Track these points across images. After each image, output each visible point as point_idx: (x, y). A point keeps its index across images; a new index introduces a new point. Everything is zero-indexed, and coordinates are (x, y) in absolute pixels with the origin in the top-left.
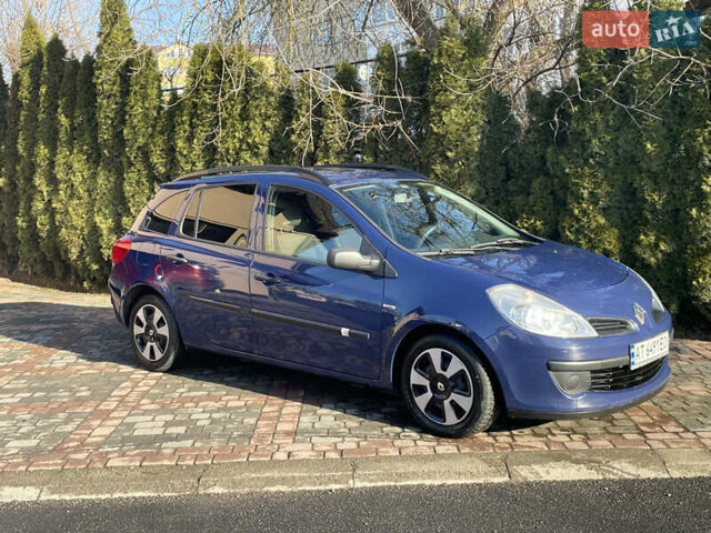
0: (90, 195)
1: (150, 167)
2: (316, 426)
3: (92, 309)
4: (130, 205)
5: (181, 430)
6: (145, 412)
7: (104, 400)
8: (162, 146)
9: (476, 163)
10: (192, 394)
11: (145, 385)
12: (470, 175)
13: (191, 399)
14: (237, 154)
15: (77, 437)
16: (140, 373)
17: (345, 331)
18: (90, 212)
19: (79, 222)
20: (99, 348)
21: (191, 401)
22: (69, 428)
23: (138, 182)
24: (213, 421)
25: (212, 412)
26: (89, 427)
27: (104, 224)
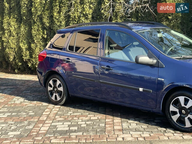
0: (18, 35)
1: (43, 24)
2: (130, 127)
3: (22, 80)
4: (34, 39)
5: (76, 128)
6: (59, 121)
7: (41, 116)
8: (48, 15)
9: (180, 21)
10: (75, 114)
11: (55, 110)
12: (178, 26)
13: (76, 116)
14: (79, 18)
15: (35, 131)
16: (51, 106)
17: (141, 89)
18: (18, 42)
19: (13, 46)
20: (31, 96)
21: (76, 117)
22: (31, 127)
23: (38, 30)
24: (87, 125)
25: (85, 121)
26: (38, 127)
27: (24, 47)
